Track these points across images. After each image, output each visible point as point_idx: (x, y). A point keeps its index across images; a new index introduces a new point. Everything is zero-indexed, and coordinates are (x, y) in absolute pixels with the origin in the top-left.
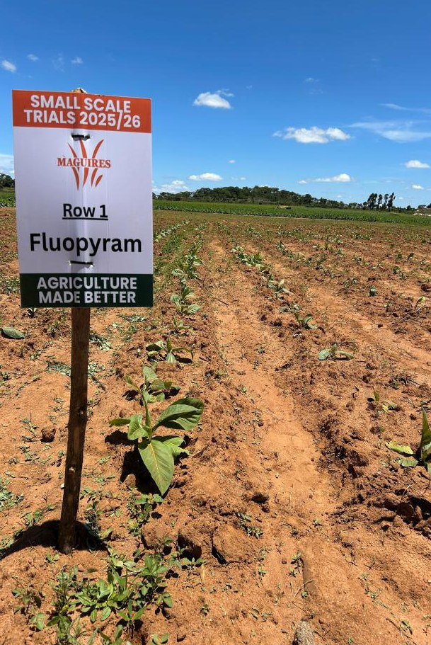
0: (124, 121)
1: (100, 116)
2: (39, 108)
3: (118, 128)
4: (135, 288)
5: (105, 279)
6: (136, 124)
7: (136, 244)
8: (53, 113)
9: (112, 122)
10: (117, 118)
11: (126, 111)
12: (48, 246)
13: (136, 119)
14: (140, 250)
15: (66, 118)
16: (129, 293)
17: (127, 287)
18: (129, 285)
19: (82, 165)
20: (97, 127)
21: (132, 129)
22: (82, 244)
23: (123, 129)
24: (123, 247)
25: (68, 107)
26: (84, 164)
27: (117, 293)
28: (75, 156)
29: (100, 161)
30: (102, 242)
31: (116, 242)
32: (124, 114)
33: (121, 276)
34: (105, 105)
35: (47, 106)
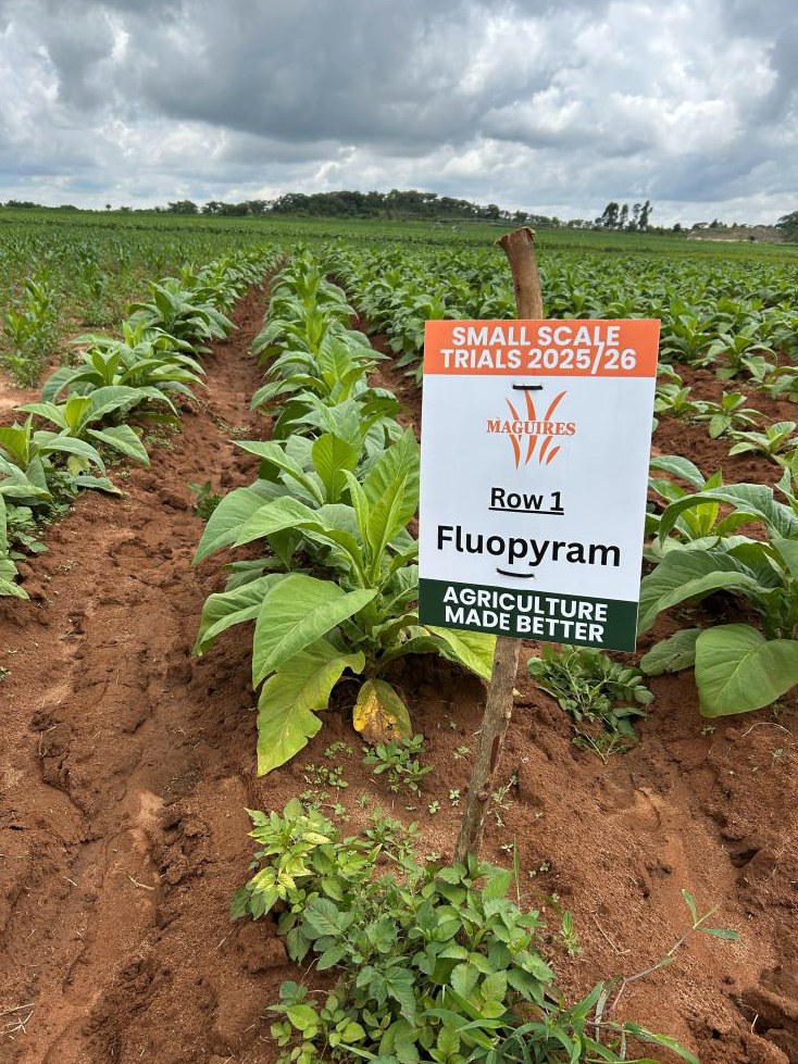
0: (605, 360)
1: (563, 354)
2: (465, 347)
3: (594, 371)
4: (605, 620)
5: (553, 602)
6: (628, 363)
7: (611, 554)
8: (486, 353)
9: (583, 362)
10: (592, 356)
11: (610, 343)
12: (463, 545)
13: (628, 355)
14: (616, 563)
15: (505, 360)
16: (592, 626)
17: (589, 618)
18: (593, 614)
19: (526, 431)
20: (557, 372)
21: (621, 373)
22: (518, 548)
23: (602, 372)
24: (586, 556)
25: (511, 343)
26: (530, 431)
27: (572, 623)
28: (516, 417)
29: (558, 424)
30: (550, 548)
31: (576, 549)
32: (607, 348)
33: (579, 599)
34: (573, 336)
35: (477, 343)
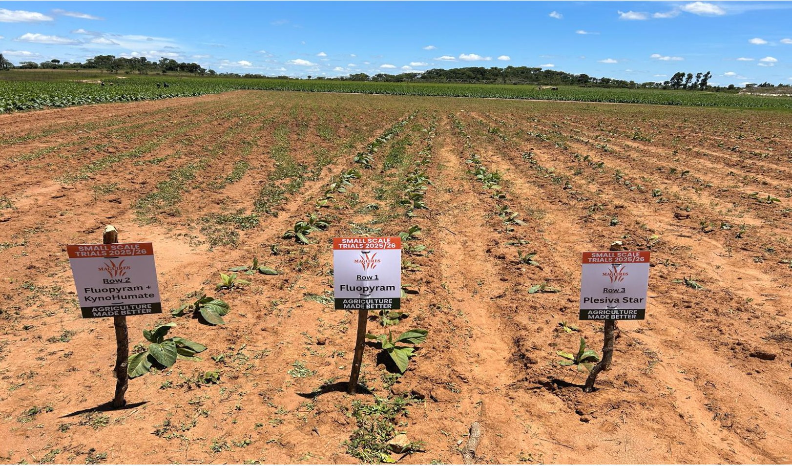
1: (375, 244)
2: (346, 244)
4: (391, 302)
6: (393, 246)
8: (353, 244)
9: (381, 246)
12: (349, 289)
14: (394, 289)
15: (358, 246)
16: (388, 305)
18: (388, 302)
20: (374, 248)
22: (366, 289)
23: (386, 248)
24: (386, 289)
25: (360, 242)
26: (367, 262)
27: (382, 304)
28: (363, 259)
29: (375, 260)
30: (375, 288)
31: (382, 287)
32: (387, 243)
33: (384, 299)
34: (378, 241)
